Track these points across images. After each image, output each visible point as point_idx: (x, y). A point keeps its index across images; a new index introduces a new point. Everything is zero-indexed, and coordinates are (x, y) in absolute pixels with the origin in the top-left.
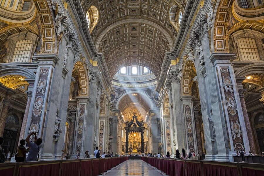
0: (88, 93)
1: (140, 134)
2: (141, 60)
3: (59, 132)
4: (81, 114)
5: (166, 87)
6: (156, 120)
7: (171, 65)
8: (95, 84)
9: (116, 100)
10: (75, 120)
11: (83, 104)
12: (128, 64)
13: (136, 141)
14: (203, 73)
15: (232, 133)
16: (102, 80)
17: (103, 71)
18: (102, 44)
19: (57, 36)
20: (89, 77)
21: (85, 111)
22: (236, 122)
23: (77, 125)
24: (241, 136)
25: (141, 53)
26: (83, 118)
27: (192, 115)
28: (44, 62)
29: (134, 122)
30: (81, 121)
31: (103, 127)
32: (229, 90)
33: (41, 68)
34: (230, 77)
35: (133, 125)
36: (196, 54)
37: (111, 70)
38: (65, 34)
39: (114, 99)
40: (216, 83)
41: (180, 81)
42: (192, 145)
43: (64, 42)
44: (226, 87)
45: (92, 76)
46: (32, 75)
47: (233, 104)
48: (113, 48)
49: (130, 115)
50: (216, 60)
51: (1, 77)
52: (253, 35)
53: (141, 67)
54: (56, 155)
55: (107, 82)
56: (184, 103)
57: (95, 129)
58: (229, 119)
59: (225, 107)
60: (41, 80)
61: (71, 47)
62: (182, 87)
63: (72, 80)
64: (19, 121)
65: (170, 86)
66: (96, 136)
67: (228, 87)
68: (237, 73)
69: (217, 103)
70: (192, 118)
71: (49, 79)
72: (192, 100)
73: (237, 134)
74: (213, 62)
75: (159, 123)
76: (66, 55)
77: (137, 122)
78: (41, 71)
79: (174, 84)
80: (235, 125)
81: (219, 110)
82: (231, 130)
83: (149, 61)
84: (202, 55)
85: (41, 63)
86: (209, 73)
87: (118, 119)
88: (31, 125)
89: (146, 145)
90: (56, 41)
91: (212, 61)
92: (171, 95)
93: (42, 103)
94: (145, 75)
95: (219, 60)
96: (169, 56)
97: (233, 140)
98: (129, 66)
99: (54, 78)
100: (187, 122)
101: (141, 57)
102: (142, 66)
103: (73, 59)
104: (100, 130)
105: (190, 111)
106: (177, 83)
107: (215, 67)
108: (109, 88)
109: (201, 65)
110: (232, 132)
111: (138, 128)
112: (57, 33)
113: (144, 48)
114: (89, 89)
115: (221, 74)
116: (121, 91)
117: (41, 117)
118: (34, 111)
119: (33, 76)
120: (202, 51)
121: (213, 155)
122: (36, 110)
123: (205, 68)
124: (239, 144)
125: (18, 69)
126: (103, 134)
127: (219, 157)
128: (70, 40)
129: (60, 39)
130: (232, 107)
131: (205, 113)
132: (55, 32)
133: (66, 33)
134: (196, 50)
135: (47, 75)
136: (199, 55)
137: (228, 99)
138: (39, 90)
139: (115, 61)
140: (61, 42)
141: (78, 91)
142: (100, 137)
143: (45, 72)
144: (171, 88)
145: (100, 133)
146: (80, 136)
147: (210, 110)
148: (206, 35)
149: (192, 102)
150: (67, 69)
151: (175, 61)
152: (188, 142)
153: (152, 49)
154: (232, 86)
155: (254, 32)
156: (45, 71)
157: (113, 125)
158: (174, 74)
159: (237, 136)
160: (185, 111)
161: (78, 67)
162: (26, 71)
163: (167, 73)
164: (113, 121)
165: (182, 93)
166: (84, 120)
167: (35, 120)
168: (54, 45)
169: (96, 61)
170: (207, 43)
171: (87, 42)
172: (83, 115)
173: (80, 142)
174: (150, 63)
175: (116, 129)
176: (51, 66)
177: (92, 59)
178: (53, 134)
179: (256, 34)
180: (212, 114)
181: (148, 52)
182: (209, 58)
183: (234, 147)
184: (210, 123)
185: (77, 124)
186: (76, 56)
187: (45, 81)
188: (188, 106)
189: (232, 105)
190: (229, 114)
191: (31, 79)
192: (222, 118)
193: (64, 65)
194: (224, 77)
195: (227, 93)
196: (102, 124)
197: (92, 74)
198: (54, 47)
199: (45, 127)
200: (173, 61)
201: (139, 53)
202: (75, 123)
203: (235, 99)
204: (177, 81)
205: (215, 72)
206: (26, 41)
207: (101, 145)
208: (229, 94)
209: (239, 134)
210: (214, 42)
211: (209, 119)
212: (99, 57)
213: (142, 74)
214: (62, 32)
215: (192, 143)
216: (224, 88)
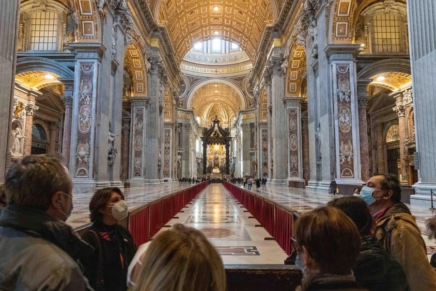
0: (146, 90)
1: (224, 146)
2: (227, 31)
3: (113, 152)
4: (138, 123)
5: (263, 80)
6: (248, 126)
7: (273, 46)
8: (157, 77)
9: (187, 94)
10: (129, 131)
11: (141, 107)
12: (206, 37)
13: (219, 156)
14: (315, 70)
15: (340, 156)
16: (166, 68)
17: (168, 53)
18: (165, 8)
19: (100, 13)
20: (147, 66)
21: (144, 118)
22: (348, 143)
23: (133, 139)
24: (352, 160)
25: (228, 19)
26: (142, 128)
27: (298, 125)
28: (85, 54)
29: (215, 130)
30: (139, 133)
31: (170, 138)
32: (344, 99)
33: (81, 63)
34: (349, 80)
35: (213, 133)
36: (308, 38)
37: (178, 48)
38: (110, 6)
39: (183, 92)
40: (329, 88)
41: (284, 74)
42: (296, 166)
43: (109, 19)
44: (341, 94)
45: (152, 64)
46: (68, 72)
47: (348, 118)
48: (182, 12)
49: (209, 117)
50: (333, 55)
51: (20, 74)
52: (398, 10)
53: (227, 42)
54: (113, 182)
55: (174, 69)
56: (288, 108)
57: (160, 143)
58: (339, 138)
59: (336, 122)
60: (84, 82)
61: (119, 23)
62: (287, 83)
63: (124, 76)
64: (45, 133)
65: (270, 80)
66: (160, 153)
67: (344, 94)
68: (361, 73)
69: (327, 116)
70: (298, 129)
71: (95, 80)
72: (300, 103)
73: (346, 157)
74: (328, 57)
75: (253, 131)
76: (113, 38)
77: (220, 128)
78: (81, 67)
79: (275, 78)
80: (346, 147)
81: (328, 125)
82: (340, 152)
83: (240, 32)
84: (316, 42)
85: (79, 55)
86: (321, 70)
87: (190, 124)
88: (77, 145)
89: (233, 163)
90: (98, 20)
91: (327, 55)
92: (271, 93)
93: (89, 115)
94: (234, 53)
95: (336, 55)
96: (270, 31)
97: (341, 165)
98: (207, 40)
99: (101, 79)
100: (291, 134)
101: (227, 26)
102: (229, 40)
103: (123, 42)
104: (166, 143)
105: (296, 119)
106: (280, 76)
107: (331, 64)
108: (176, 78)
109: (313, 57)
110: (341, 154)
111: (221, 138)
112: (98, 8)
113: (232, 12)
114: (148, 85)
115: (337, 75)
116: (195, 80)
117: (91, 134)
118: (79, 125)
119: (70, 73)
120: (317, 35)
121: (317, 182)
122: (82, 125)
123: (317, 63)
124: (347, 170)
125: (44, 62)
126: (169, 148)
127: (323, 184)
128: (117, 13)
129: (104, 16)
130: (345, 122)
131: (311, 126)
132: (95, 5)
133: (111, 4)
134: (309, 33)
135: (92, 74)
136: (312, 41)
137: (342, 112)
138: (83, 97)
139: (185, 32)
140: (106, 20)
141: (130, 87)
142: (165, 153)
143: (88, 70)
144: (271, 83)
145: (166, 148)
146: (138, 154)
147: (318, 124)
148: (324, 13)
149: (300, 105)
150: (117, 62)
151: (280, 40)
152: (291, 162)
153: (245, 14)
154: (350, 93)
155: (400, 6)
156: (88, 68)
157: (183, 132)
158: (277, 62)
159: (346, 160)
160: (288, 119)
161: (130, 51)
162: (57, 66)
163: (267, 57)
164: (183, 128)
165: (286, 92)
166: (144, 132)
167: (83, 138)
168: (96, 26)
169: (156, 39)
170: (324, 25)
171: (140, 9)
172: (141, 124)
173: (138, 162)
174: (242, 36)
175: (187, 140)
176: (96, 61)
177: (150, 35)
178: (107, 155)
179: (403, 8)
180: (320, 130)
181: (238, 19)
182: (324, 51)
183: (341, 173)
184: (317, 140)
185: (134, 137)
186: (127, 37)
187: (90, 84)
188: (293, 111)
189: (346, 119)
190: (340, 131)
191: (66, 79)
192: (330, 136)
193: (113, 56)
194: (340, 79)
195: (341, 103)
196: (167, 134)
197: (151, 61)
198: (97, 30)
199: (97, 148)
200: (277, 39)
201: (223, 20)
202: (129, 135)
203: (351, 112)
204: (280, 72)
205: (329, 72)
206: (48, 13)
207: (167, 164)
208: (344, 104)
209: (349, 157)
210: (334, 26)
211: (316, 136)
212: (161, 32)
213: (229, 50)
214: (106, 3)
215: (296, 164)
216: (338, 96)
